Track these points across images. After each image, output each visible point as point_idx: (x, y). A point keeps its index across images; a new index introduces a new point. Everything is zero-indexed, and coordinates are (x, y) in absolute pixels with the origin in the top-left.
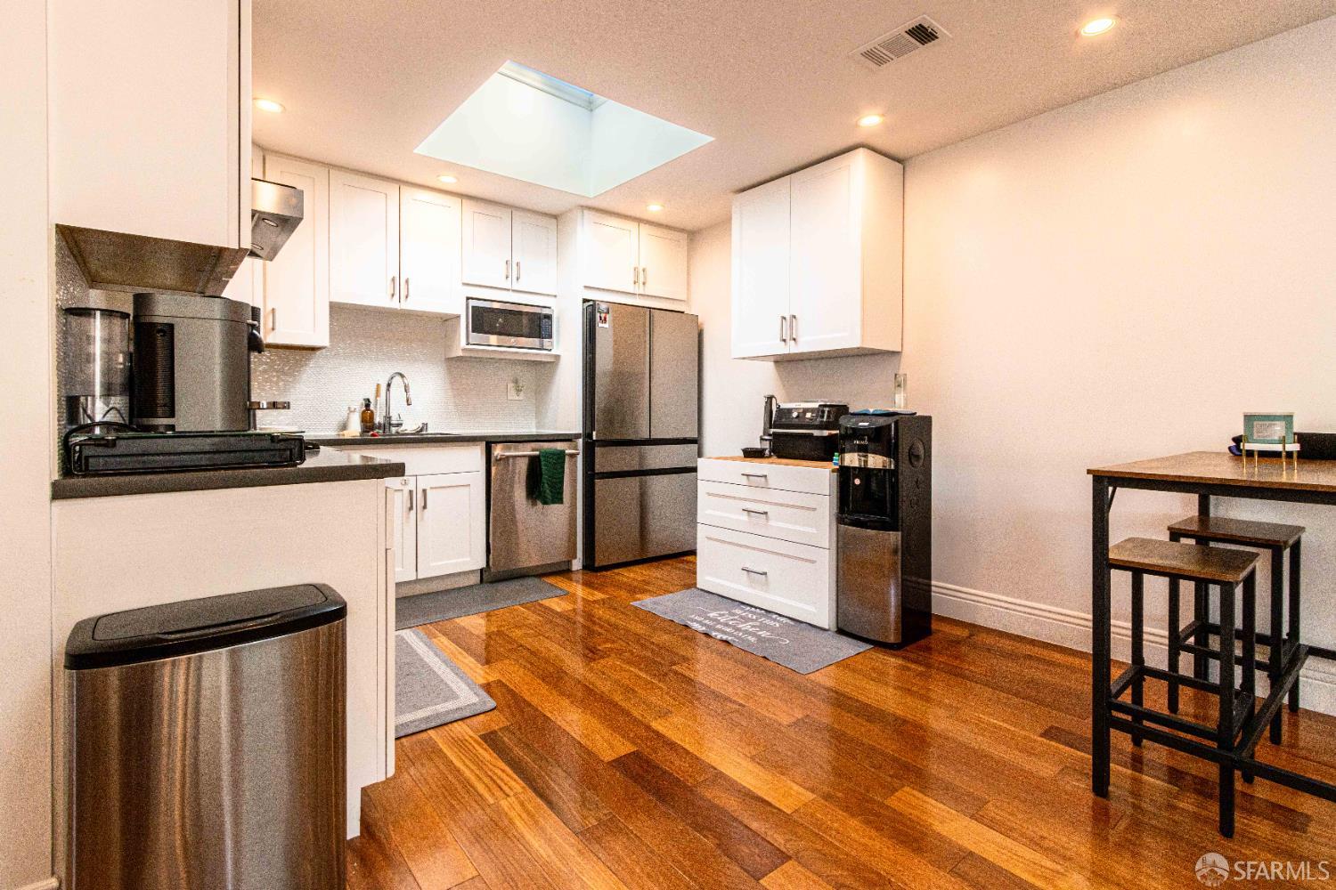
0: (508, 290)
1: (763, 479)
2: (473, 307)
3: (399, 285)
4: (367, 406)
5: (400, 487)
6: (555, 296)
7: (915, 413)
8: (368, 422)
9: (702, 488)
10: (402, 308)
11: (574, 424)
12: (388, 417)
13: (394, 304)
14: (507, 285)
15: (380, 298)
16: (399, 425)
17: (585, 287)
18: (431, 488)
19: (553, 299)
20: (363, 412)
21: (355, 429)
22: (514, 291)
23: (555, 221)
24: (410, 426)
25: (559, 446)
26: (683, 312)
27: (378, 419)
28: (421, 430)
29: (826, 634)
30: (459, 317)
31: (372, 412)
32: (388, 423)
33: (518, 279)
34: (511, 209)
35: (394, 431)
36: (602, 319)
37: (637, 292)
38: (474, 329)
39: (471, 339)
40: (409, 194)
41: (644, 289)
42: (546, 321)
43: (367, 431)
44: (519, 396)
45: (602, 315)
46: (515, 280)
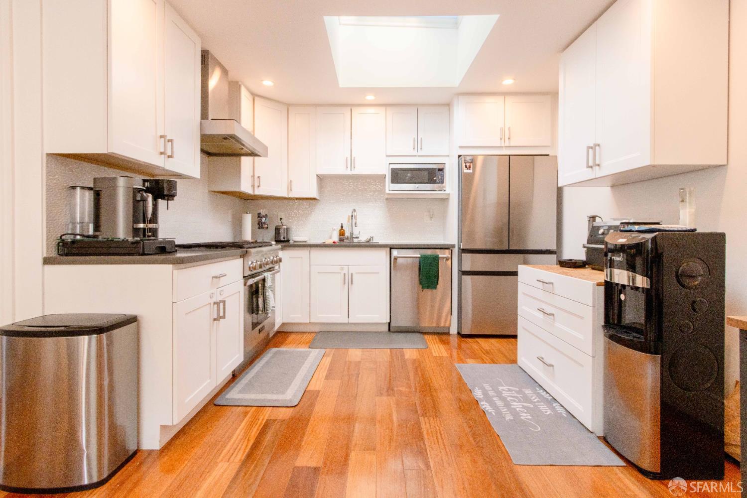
0: (416, 156)
1: (551, 285)
2: (392, 169)
3: (351, 162)
4: (342, 227)
5: (340, 271)
6: (448, 156)
7: (695, 230)
8: (342, 233)
9: (521, 288)
10: (353, 173)
11: (452, 238)
12: (352, 234)
13: (348, 172)
14: (415, 153)
15: (340, 169)
16: (357, 238)
17: (461, 147)
18: (356, 273)
19: (448, 158)
20: (340, 230)
21: (336, 238)
22: (419, 156)
23: (448, 108)
24: (363, 238)
25: (438, 252)
26: (548, 155)
27: (347, 234)
28: (370, 240)
29: (592, 436)
30: (384, 176)
31: (344, 230)
32: (352, 237)
33: (421, 149)
34: (416, 106)
35: (356, 240)
36: (468, 167)
37: (503, 145)
38: (393, 182)
39: (391, 188)
40: (356, 111)
41: (509, 143)
42: (440, 172)
43: (341, 240)
44: (431, 220)
45: (468, 165)
46: (419, 149)
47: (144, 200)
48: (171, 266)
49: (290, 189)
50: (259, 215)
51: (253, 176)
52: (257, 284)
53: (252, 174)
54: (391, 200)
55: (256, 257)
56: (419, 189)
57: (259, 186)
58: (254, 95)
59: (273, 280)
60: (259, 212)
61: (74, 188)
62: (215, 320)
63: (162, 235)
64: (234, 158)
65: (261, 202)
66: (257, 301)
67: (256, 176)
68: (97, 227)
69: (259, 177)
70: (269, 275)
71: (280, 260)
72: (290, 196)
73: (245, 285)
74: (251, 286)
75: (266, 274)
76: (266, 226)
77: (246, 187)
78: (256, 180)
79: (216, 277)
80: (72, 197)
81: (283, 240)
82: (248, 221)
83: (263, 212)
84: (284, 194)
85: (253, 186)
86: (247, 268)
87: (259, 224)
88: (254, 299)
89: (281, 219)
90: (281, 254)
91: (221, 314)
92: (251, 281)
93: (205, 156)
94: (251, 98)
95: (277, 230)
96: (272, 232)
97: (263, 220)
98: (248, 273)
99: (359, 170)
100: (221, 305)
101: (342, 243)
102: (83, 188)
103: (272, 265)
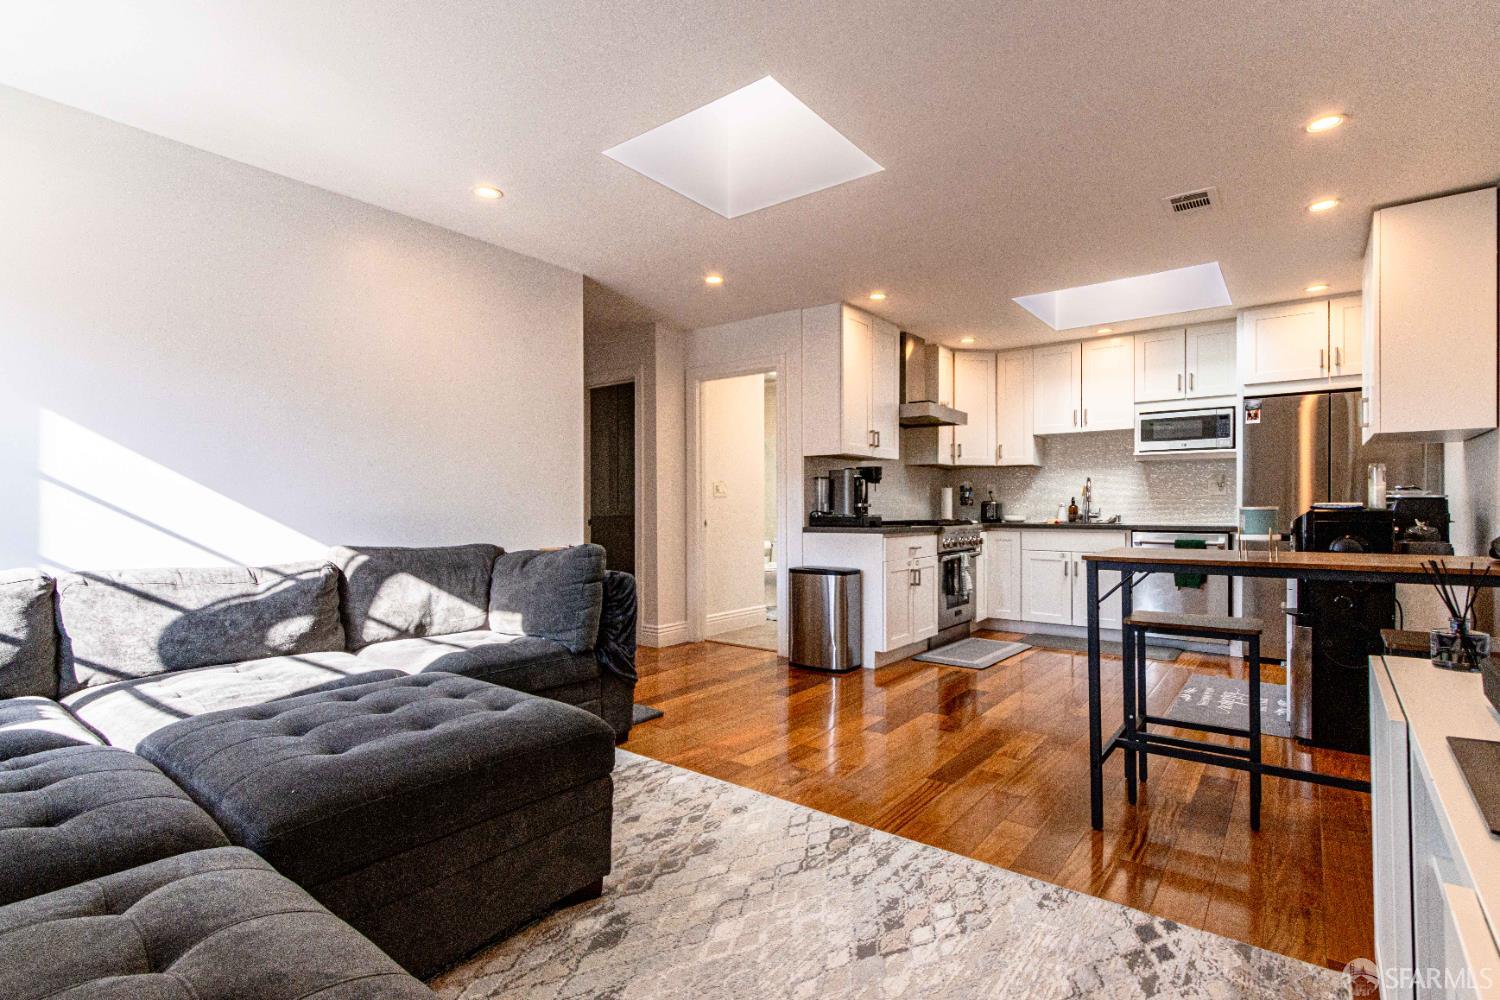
0: (1182, 399)
2: (1143, 421)
3: (1082, 415)
4: (1073, 502)
5: (1061, 559)
6: (1235, 396)
8: (1073, 510)
10: (1086, 431)
11: (1232, 517)
12: (1088, 511)
13: (1078, 429)
14: (1181, 395)
15: (1065, 426)
16: (1096, 517)
17: (1246, 385)
19: (1234, 398)
20: (1071, 506)
21: (1063, 517)
22: (1189, 399)
24: (1104, 518)
25: (1208, 537)
27: (1081, 512)
28: (1115, 519)
30: (1132, 431)
31: (1076, 507)
32: (1087, 516)
33: (1192, 388)
34: (1185, 328)
35: (1094, 521)
36: (1253, 415)
37: (1326, 375)
38: (1143, 440)
39: (1140, 447)
40: (1088, 348)
41: (1339, 371)
42: (1224, 421)
43: (1072, 520)
44: (1220, 490)
45: (1252, 412)
46: (1188, 390)
47: (861, 485)
48: (881, 535)
49: (999, 456)
50: (962, 488)
51: (953, 445)
52: (952, 561)
53: (951, 442)
54: (1147, 463)
55: (950, 535)
56: (1187, 447)
57: (959, 456)
58: (953, 351)
59: (973, 564)
60: (962, 484)
61: (817, 478)
62: (912, 584)
63: (871, 512)
64: (931, 429)
65: (963, 473)
66: (953, 582)
67: (957, 443)
68: (831, 506)
69: (959, 445)
70: (966, 558)
71: (981, 542)
72: (1000, 464)
73: (939, 561)
74: (946, 563)
75: (962, 554)
76: (970, 502)
77: (944, 458)
78: (955, 449)
79: (913, 548)
80: (816, 484)
81: (993, 520)
82: (948, 495)
83: (967, 484)
84: (992, 462)
85: (953, 456)
86: (941, 545)
87: (961, 499)
88: (950, 580)
89: (990, 492)
90: (983, 535)
91: (917, 582)
92: (946, 558)
93: (902, 429)
94: (950, 355)
95: (985, 506)
96: (978, 511)
97: (967, 494)
98: (943, 550)
99: (1093, 426)
100: (917, 573)
101: (1073, 524)
102: (822, 478)
103: (973, 547)
